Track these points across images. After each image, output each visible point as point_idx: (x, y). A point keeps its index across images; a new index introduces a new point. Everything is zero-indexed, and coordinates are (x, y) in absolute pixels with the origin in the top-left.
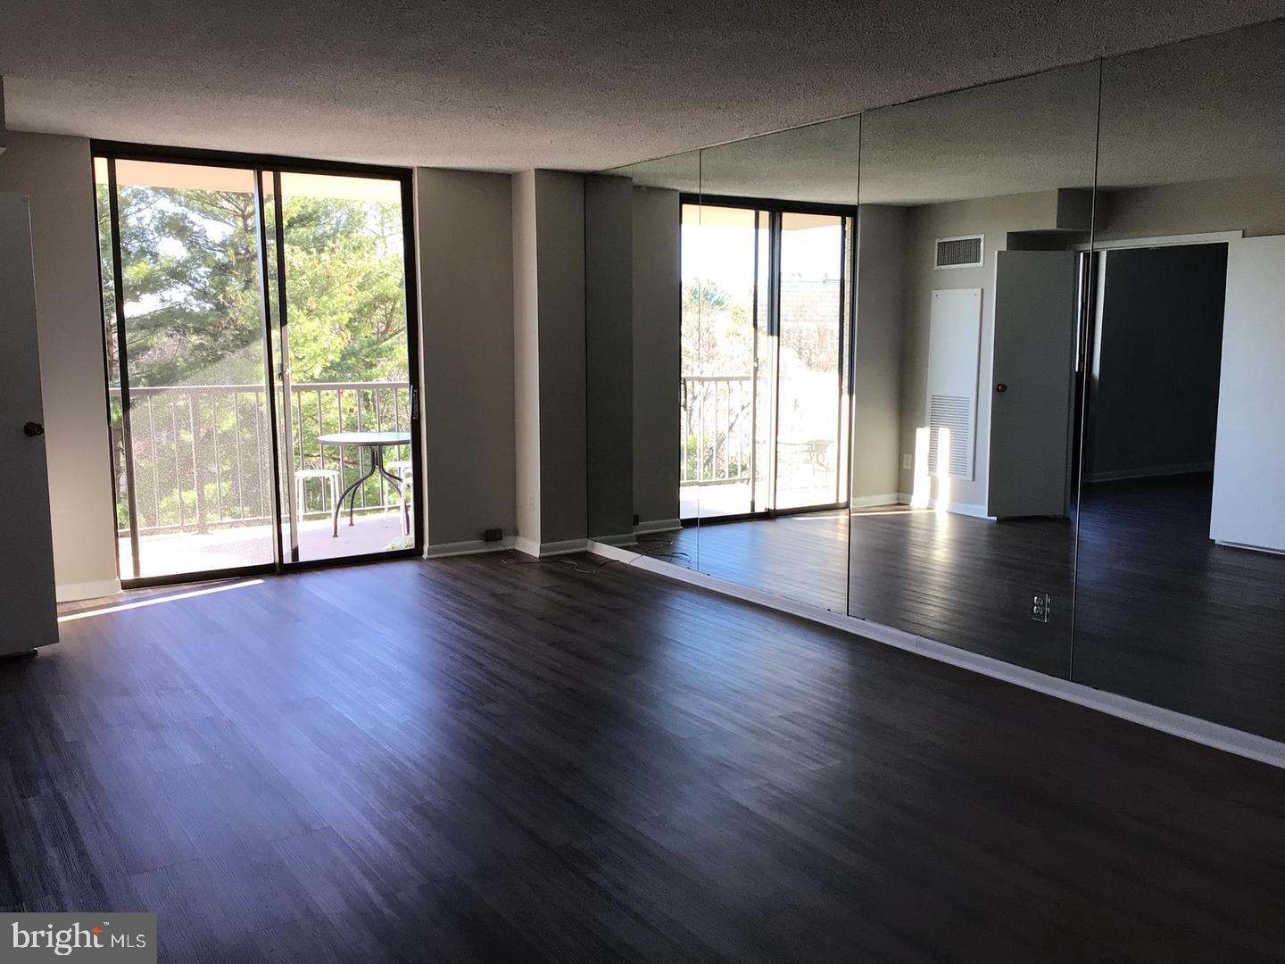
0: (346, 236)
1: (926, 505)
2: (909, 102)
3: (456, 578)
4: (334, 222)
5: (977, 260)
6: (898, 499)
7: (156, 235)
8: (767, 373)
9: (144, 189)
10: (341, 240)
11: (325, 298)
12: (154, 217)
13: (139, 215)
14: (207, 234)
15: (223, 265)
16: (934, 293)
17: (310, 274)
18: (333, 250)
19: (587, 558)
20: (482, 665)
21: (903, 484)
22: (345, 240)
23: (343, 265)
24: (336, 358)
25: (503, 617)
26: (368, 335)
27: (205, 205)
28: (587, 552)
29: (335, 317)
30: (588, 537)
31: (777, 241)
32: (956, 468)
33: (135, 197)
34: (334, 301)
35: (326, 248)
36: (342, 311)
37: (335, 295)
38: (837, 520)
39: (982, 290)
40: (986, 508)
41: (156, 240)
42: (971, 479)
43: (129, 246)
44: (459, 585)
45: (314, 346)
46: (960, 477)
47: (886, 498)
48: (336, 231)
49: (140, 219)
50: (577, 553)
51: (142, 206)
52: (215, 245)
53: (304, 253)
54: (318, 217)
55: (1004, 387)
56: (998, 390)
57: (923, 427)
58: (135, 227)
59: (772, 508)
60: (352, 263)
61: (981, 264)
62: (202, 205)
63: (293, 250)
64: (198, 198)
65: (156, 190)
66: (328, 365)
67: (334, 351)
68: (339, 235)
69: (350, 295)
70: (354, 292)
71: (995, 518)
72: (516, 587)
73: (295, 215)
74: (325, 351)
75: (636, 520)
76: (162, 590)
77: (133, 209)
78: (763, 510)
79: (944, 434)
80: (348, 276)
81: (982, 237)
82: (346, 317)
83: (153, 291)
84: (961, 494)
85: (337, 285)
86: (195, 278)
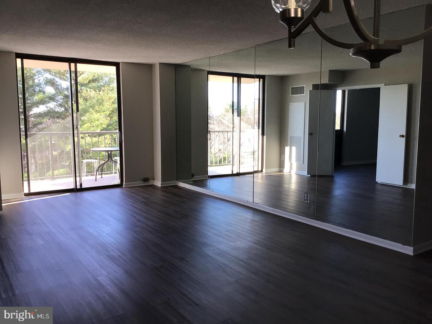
0: (108, 86)
1: (289, 172)
2: (269, 42)
3: (133, 193)
4: (104, 81)
5: (303, 93)
6: (280, 170)
7: (44, 85)
8: (237, 129)
9: (40, 70)
10: (107, 87)
11: (101, 106)
12: (44, 79)
13: (39, 79)
14: (62, 85)
15: (67, 96)
16: (290, 103)
17: (96, 98)
18: (104, 91)
19: (176, 187)
20: (136, 217)
21: (281, 165)
22: (108, 87)
23: (107, 95)
24: (105, 126)
25: (146, 204)
26: (115, 119)
27: (61, 76)
28: (176, 185)
29: (105, 113)
30: (177, 181)
31: (239, 87)
32: (298, 160)
33: (37, 73)
34: (104, 108)
35: (102, 90)
36: (106, 111)
37: (104, 105)
38: (258, 175)
39: (305, 103)
40: (306, 172)
41: (44, 87)
42: (302, 163)
43: (35, 89)
44: (133, 195)
45: (98, 122)
46: (299, 162)
47: (276, 169)
48: (105, 84)
49: (39, 80)
50: (174, 186)
51: (40, 76)
52: (64, 89)
53: (94, 92)
54: (99, 80)
55: (312, 134)
56: (310, 134)
57: (288, 146)
58: (37, 83)
59: (238, 172)
60: (110, 95)
61: (305, 94)
62: (60, 75)
63: (90, 91)
64: (59, 73)
65: (45, 70)
66: (102, 128)
67: (105, 124)
68: (106, 86)
69: (109, 105)
70: (111, 105)
71: (309, 175)
72: (151, 195)
73: (91, 79)
74: (101, 124)
75: (193, 176)
76: (37, 196)
77: (37, 77)
78: (236, 173)
79: (294, 149)
80: (109, 99)
81: (305, 86)
82: (108, 113)
83: (43, 104)
84: (299, 168)
85: (105, 102)
86: (57, 100)
